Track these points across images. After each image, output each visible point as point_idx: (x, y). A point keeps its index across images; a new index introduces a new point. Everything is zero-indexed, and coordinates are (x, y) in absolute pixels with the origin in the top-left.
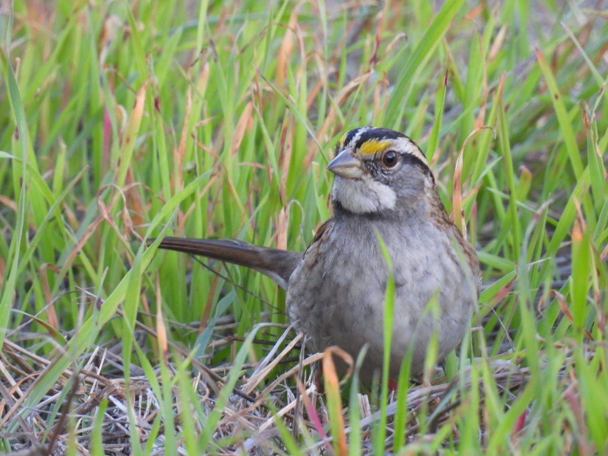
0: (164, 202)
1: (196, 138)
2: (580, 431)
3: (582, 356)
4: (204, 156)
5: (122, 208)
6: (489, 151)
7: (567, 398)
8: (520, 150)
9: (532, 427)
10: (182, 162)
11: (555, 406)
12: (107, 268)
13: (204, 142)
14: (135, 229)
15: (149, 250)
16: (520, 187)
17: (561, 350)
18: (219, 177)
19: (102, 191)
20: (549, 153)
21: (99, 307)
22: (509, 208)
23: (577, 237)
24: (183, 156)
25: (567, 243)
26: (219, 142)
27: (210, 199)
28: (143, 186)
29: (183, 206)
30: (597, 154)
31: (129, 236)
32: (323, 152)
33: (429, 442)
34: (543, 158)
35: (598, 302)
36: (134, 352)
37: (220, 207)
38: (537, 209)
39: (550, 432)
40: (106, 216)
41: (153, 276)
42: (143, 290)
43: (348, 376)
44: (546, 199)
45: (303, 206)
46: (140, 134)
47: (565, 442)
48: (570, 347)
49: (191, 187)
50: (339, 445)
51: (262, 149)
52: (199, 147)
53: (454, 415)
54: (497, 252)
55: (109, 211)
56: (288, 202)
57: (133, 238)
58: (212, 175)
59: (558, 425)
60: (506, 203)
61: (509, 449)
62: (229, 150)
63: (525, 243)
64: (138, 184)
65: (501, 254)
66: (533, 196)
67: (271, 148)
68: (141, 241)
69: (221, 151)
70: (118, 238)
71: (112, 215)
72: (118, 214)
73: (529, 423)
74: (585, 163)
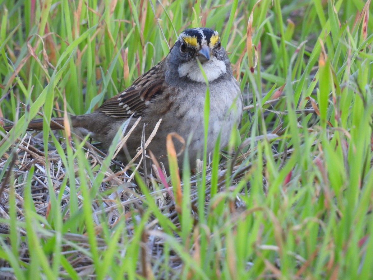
0: (68, 44)
1: (88, 5)
2: (325, 183)
3: (325, 137)
4: (93, 16)
5: (42, 49)
6: (268, 10)
7: (318, 164)
8: (287, 9)
9: (295, 181)
10: (80, 19)
11: (309, 167)
12: (33, 86)
13: (92, 7)
14: (50, 62)
15: (58, 74)
16: (287, 32)
17: (312, 133)
18: (102, 28)
19: (29, 39)
20: (305, 11)
21: (28, 110)
22: (281, 45)
23: (322, 63)
24: (80, 16)
25: (316, 67)
26: (102, 6)
27: (97, 42)
28: (55, 34)
29: (80, 46)
30: (334, 12)
31: (47, 66)
32: (166, 11)
33: (231, 191)
34: (301, 14)
35: (335, 103)
36: (50, 137)
37: (103, 47)
38: (298, 46)
39: (306, 183)
40: (32, 54)
41: (62, 90)
42: (55, 99)
43: (182, 151)
44: (304, 40)
45: (154, 45)
46: (53, 3)
47: (316, 190)
48: (318, 131)
49: (84, 35)
50: (177, 193)
51: (129, 10)
52: (89, 10)
53: (247, 173)
54: (274, 72)
55: (35, 51)
56: (145, 43)
57: (49, 68)
58: (98, 27)
59: (311, 179)
60: (279, 42)
61: (281, 194)
62: (108, 11)
63: (290, 66)
64: (53, 33)
65: (276, 74)
66: (295, 38)
67: (135, 9)
68: (54, 69)
69: (103, 12)
70: (40, 68)
71: (37, 53)
72: (40, 52)
73: (293, 179)
74: (327, 17)
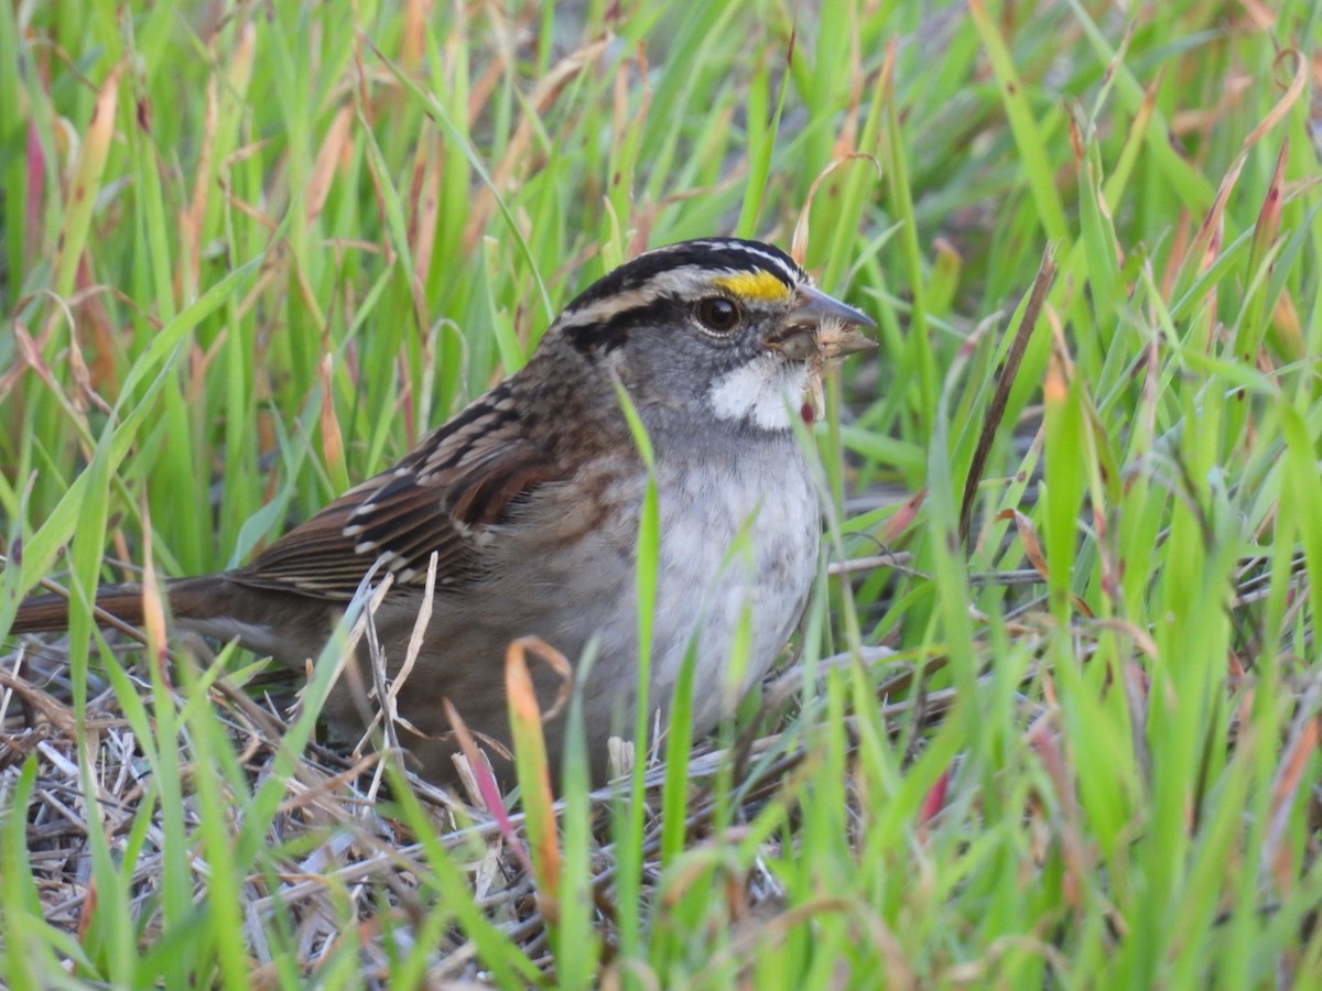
0: (159, 327)
1: (228, 188)
2: (1064, 815)
3: (1065, 651)
4: (246, 226)
5: (68, 343)
6: (866, 205)
7: (1038, 745)
8: (935, 205)
9: (960, 808)
10: (200, 241)
11: (1009, 761)
12: (35, 473)
13: (245, 196)
14: (95, 389)
15: (124, 428)
16: (934, 284)
17: (1021, 640)
18: (279, 271)
19: (22, 307)
20: (998, 213)
21: (17, 558)
22: (912, 333)
23: (1055, 391)
24: (200, 227)
25: (1036, 410)
26: (278, 197)
27: (261, 319)
28: (115, 293)
29: (203, 334)
30: (1102, 214)
31: (85, 402)
32: (508, 210)
33: (736, 842)
34: (985, 221)
35: (1103, 535)
36: (95, 655)
37: (283, 338)
38: (969, 333)
39: (1000, 816)
40: (32, 361)
41: (136, 488)
42: (113, 521)
43: (561, 700)
44: (993, 311)
45: (464, 331)
46: (105, 181)
47: (1033, 841)
48: (1043, 631)
49: (217, 294)
50: (543, 851)
51: (374, 209)
52: (234, 208)
53: (791, 782)
54: (888, 425)
55: (41, 349)
56: (431, 324)
57: (94, 411)
58: (265, 268)
59: (1016, 802)
60: (905, 321)
61: (911, 854)
62: (299, 212)
63: (944, 405)
64: (104, 288)
65: (895, 433)
66: (964, 305)
67: (394, 203)
68: (107, 414)
69: (283, 213)
70: (61, 412)
71: (48, 359)
72: (61, 356)
73: (951, 800)
74: (1075, 231)
